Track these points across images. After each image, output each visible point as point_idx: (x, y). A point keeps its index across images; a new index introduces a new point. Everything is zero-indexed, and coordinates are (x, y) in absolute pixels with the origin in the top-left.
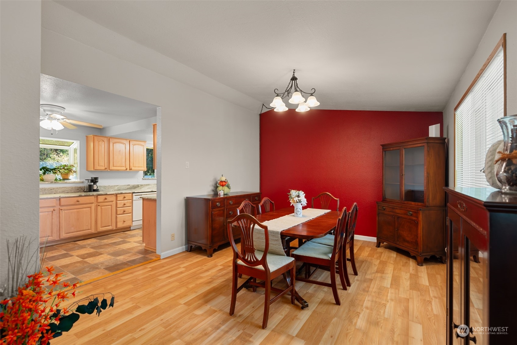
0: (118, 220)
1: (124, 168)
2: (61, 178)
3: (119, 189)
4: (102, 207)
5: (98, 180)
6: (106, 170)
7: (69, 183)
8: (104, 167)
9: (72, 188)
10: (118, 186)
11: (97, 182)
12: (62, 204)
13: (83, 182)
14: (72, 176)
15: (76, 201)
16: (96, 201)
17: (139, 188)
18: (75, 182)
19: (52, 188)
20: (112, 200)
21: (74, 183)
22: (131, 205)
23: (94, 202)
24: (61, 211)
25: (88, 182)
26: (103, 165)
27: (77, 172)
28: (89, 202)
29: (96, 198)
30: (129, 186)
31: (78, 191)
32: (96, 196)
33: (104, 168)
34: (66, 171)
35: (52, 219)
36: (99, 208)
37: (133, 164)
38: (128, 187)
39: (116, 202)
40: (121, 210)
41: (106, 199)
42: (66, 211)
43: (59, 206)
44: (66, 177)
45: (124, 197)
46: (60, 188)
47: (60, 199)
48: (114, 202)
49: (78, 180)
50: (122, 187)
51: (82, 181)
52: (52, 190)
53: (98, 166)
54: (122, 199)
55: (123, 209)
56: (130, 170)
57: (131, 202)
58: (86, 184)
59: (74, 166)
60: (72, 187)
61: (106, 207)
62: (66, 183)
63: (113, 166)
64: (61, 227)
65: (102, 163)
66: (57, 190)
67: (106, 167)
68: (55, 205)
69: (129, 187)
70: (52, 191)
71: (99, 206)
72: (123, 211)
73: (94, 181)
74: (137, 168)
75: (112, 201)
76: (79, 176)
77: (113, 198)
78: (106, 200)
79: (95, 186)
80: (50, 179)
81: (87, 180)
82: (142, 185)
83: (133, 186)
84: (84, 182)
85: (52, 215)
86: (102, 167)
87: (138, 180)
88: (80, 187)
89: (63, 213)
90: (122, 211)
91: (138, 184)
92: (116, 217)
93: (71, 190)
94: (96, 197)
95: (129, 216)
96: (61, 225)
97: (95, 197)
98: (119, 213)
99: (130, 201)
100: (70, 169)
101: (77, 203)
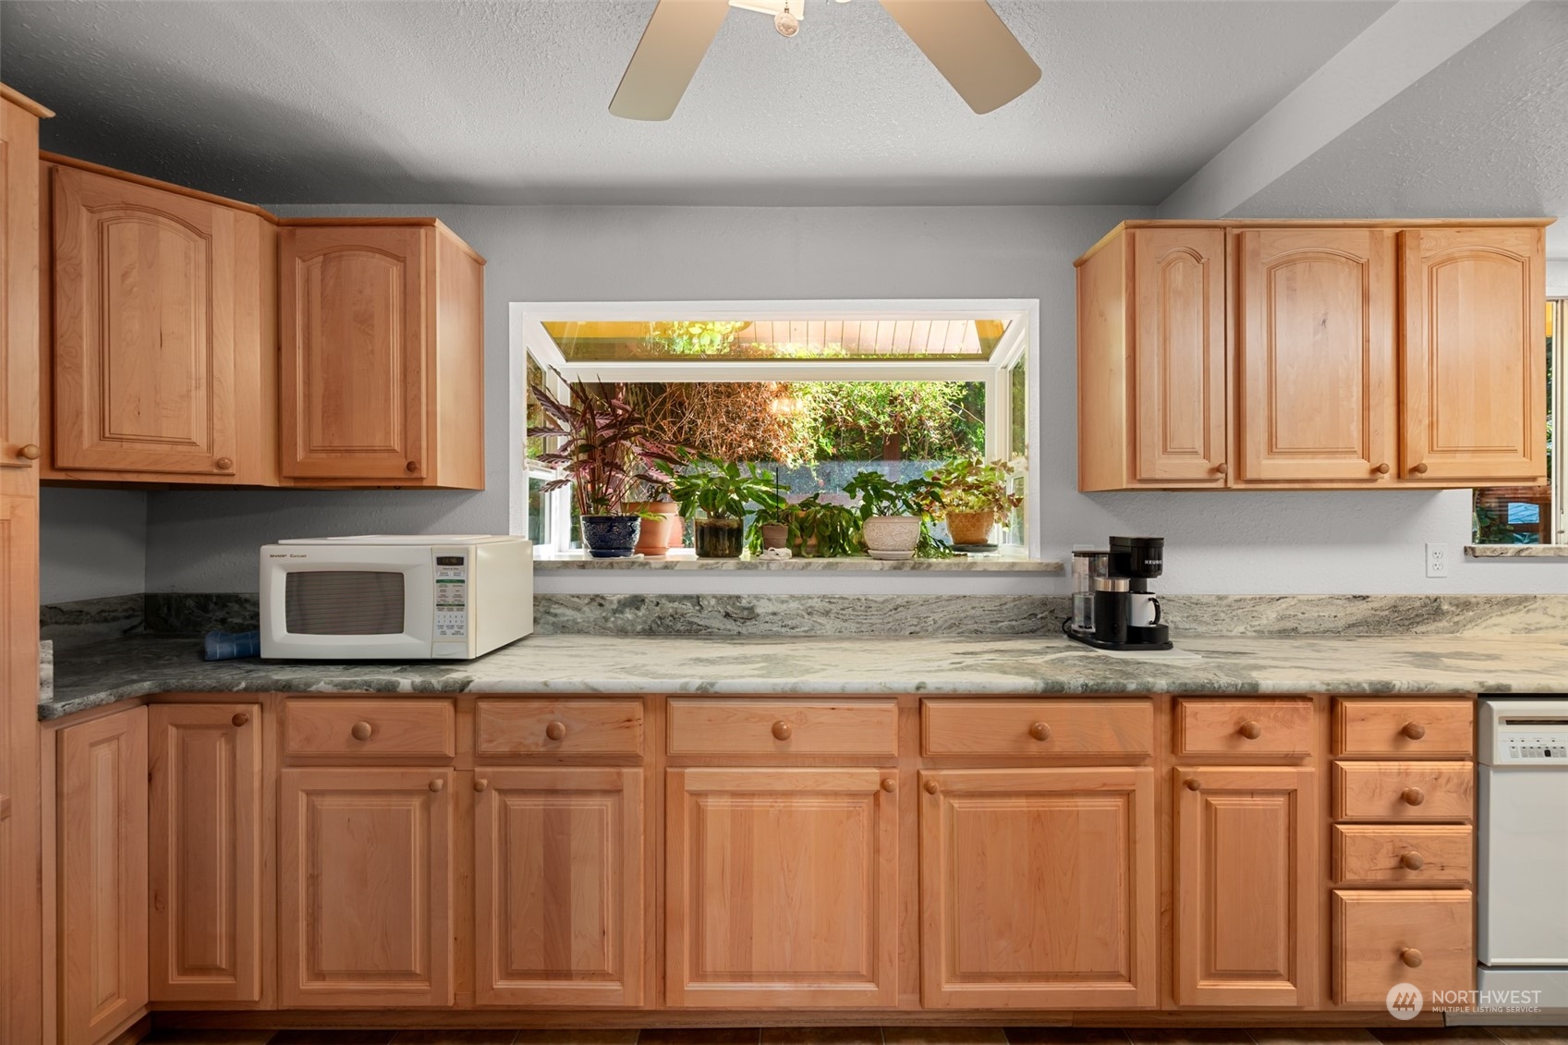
0: (1352, 933)
1: (1359, 468)
2: (950, 542)
3: (1289, 624)
4: (1214, 800)
5: (1160, 558)
6: (1220, 484)
7: (986, 573)
8: (1207, 456)
9: (1000, 602)
10: (1283, 604)
11: (1157, 570)
12: (936, 743)
13: (1058, 571)
14: (1000, 525)
15: (1024, 728)
16: (1165, 738)
17: (1444, 624)
18: (1013, 564)
19: (899, 601)
20: (1299, 749)
21: (1011, 571)
22: (1470, 814)
23: (1151, 752)
24: (926, 796)
25: (1093, 570)
26: (1199, 445)
27: (1026, 503)
28: (1111, 746)
29: (1165, 719)
30: (1363, 606)
31: (1031, 624)
32: (1166, 699)
33: (1206, 465)
34: (972, 499)
35: (876, 850)
36: (1191, 806)
37: (1431, 425)
38: (1359, 617)
39: (1324, 768)
40: (1376, 843)
41: (1245, 732)
42: (956, 803)
43: (919, 760)
44: (972, 536)
45: (1407, 733)
46: (938, 598)
47: (920, 700)
48: (1313, 768)
49: (1030, 554)
50: (1313, 613)
51: (1052, 558)
52: (902, 614)
53: (1165, 450)
54: (1381, 747)
55: (1392, 840)
56: (1399, 476)
57: (1470, 778)
58: (1079, 584)
59: (1010, 470)
60: (998, 597)
61: (1247, 800)
62: (970, 571)
63: (1272, 449)
64: (926, 916)
65: (1188, 431)
66: (923, 611)
67: (1217, 459)
68: (891, 747)
69: (1361, 610)
70: (897, 616)
71: (1191, 786)
72: (1393, 862)
73: (1134, 566)
74: (1466, 458)
75: (1293, 760)
76: (1033, 528)
77: (1305, 732)
78: (1247, 746)
79: (1138, 599)
80: (889, 542)
81: (1084, 554)
82: (1464, 604)
83: (1394, 608)
84: (1068, 569)
85: (875, 824)
86: (1189, 460)
87: (1432, 560)
88: (1044, 602)
89: (939, 815)
90: (1386, 862)
91: (1433, 592)
92: (1332, 908)
93: (996, 616)
94: (1166, 706)
95: (1447, 908)
96: (926, 903)
97: (1157, 710)
98: (1354, 866)
99: (1460, 774)
100: (992, 487)
101: (1034, 747)
